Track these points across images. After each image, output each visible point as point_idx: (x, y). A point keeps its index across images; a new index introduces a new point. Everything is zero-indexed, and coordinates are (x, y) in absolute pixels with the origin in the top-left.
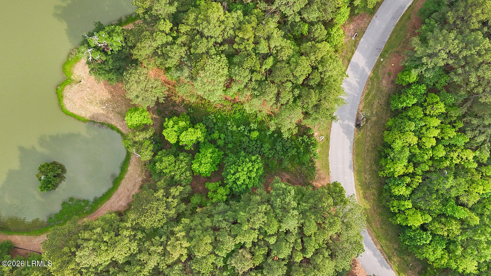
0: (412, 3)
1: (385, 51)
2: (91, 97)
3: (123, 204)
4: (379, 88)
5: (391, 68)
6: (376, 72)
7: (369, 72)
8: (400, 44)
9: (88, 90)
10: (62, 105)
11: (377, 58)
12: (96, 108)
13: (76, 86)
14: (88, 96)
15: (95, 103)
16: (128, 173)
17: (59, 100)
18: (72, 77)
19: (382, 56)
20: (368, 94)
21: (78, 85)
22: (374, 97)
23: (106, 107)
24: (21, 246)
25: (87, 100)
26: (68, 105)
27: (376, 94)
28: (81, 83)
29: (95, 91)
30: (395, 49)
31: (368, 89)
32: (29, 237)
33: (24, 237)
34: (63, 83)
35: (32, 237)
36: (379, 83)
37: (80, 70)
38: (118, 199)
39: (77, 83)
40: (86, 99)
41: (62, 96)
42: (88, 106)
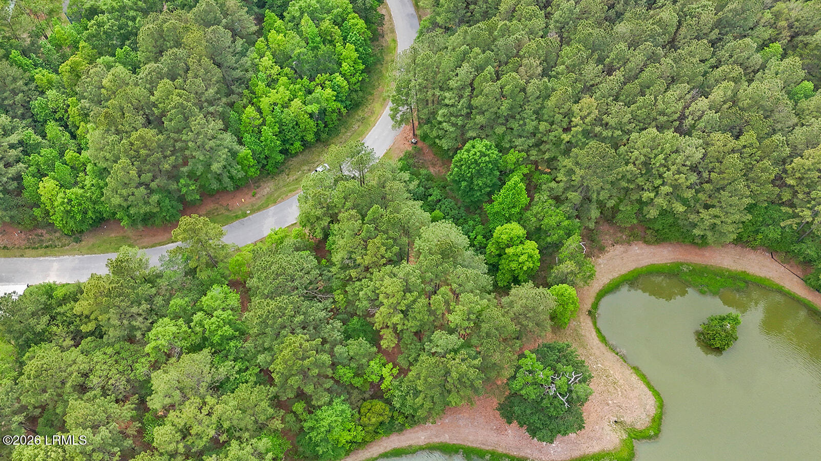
0: (169, 243)
1: (237, 217)
2: (611, 389)
3: (637, 248)
4: (275, 190)
5: (248, 200)
6: (265, 205)
7: (272, 209)
8: (218, 215)
9: (610, 402)
10: (660, 410)
11: (251, 216)
12: (612, 373)
13: (625, 419)
14: (614, 393)
15: (610, 378)
16: (611, 277)
17: (660, 419)
18: (625, 437)
19: (245, 215)
20: (290, 191)
21: (622, 419)
22: (288, 185)
23: (597, 364)
24: (796, 279)
25: (619, 390)
26: (650, 402)
27: (284, 186)
28: (616, 419)
29: (601, 393)
30: (227, 213)
31: (287, 195)
32: (782, 284)
33: (788, 287)
34: (644, 438)
35: (777, 281)
36: (271, 194)
37: (608, 438)
38: (640, 257)
39: (621, 422)
40: (620, 393)
41: (653, 420)
42: (621, 381)
